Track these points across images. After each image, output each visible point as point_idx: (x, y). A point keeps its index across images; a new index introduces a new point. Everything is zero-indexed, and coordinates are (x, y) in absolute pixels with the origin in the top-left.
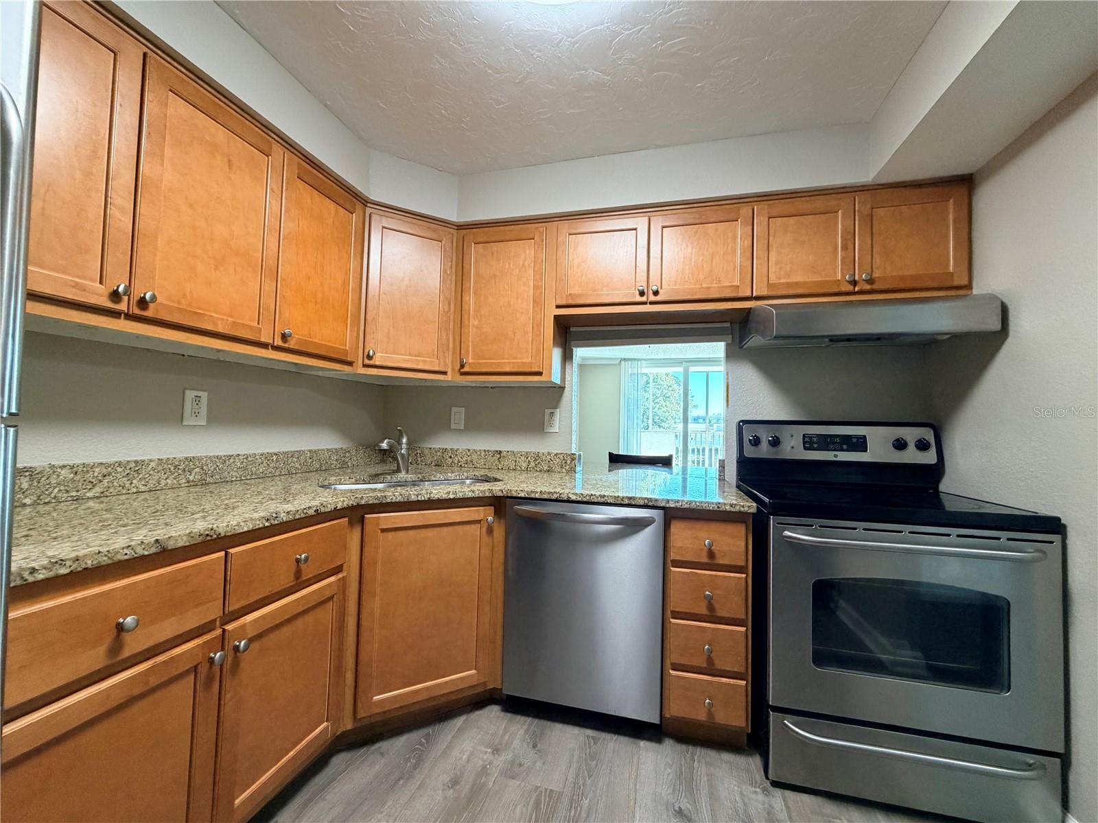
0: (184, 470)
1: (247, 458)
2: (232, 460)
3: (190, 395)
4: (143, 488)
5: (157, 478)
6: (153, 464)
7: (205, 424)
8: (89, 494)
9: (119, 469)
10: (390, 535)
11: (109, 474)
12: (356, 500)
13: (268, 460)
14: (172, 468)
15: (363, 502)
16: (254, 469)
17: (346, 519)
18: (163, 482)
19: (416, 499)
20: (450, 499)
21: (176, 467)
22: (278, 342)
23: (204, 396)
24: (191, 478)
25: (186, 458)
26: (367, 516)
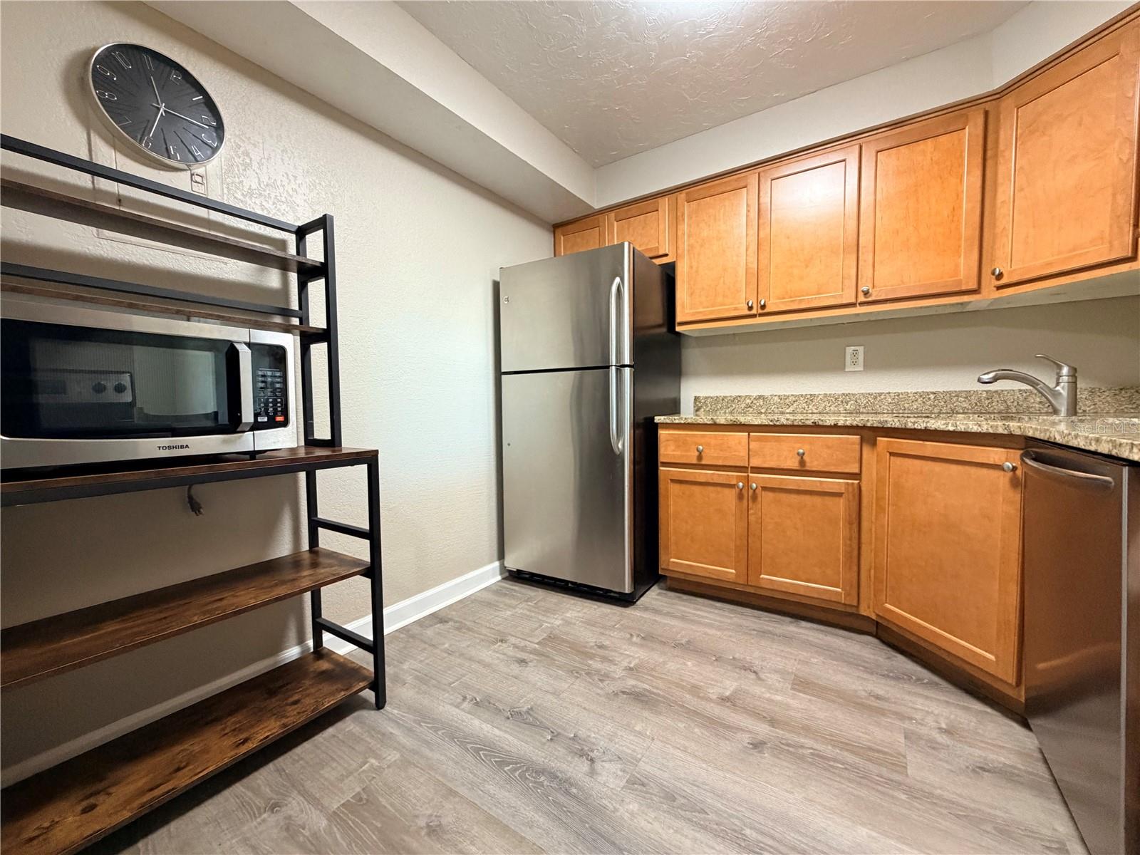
0: (842, 402)
1: (898, 396)
2: (882, 397)
3: (849, 350)
4: (815, 411)
5: (823, 405)
6: (821, 397)
7: (862, 369)
8: (788, 411)
9: (802, 399)
10: (899, 461)
11: (797, 401)
12: (862, 422)
13: (924, 398)
14: (834, 400)
15: (869, 424)
16: (907, 405)
17: (858, 437)
18: (828, 409)
19: (913, 427)
20: (949, 431)
21: (836, 399)
22: (862, 298)
23: (861, 349)
24: (848, 407)
25: (844, 394)
26: (878, 438)
